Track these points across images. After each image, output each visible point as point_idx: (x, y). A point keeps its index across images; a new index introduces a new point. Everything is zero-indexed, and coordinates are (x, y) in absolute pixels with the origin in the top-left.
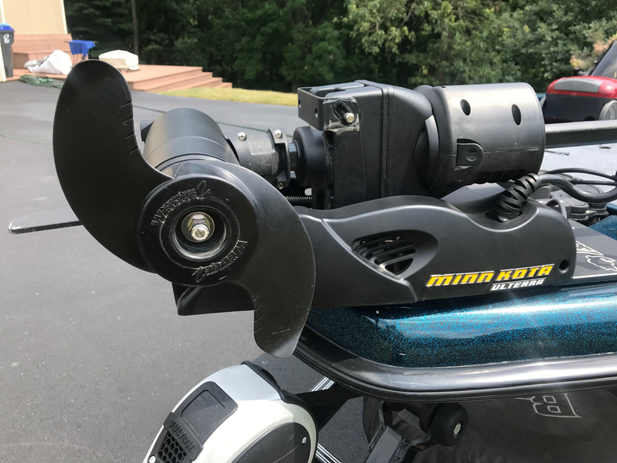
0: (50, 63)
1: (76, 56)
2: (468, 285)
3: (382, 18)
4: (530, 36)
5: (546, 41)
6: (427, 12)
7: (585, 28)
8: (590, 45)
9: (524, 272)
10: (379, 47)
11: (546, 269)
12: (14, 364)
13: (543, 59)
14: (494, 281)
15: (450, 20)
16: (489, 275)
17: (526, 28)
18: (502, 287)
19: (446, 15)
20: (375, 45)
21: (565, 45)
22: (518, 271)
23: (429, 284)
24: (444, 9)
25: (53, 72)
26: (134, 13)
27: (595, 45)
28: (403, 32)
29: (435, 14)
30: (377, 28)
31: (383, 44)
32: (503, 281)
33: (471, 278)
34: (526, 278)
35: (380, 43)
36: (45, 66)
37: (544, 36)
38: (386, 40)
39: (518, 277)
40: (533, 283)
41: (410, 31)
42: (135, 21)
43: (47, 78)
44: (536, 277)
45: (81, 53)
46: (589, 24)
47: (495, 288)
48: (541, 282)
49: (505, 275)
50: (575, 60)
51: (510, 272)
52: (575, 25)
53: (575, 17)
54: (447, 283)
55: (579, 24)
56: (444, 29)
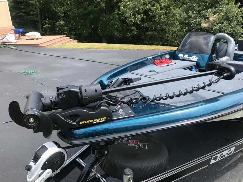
0: (7, 39)
1: (16, 35)
2: (88, 123)
3: (133, 11)
4: (186, 16)
5: (192, 18)
6: (150, 8)
7: (206, 12)
8: (208, 18)
9: (99, 119)
10: (133, 22)
11: (105, 118)
12: (2, 150)
13: (192, 24)
14: (93, 121)
15: (159, 10)
16: (92, 121)
17: (185, 14)
18: (96, 123)
19: (157, 8)
20: (131, 22)
21: (199, 19)
22: (98, 119)
23: (80, 123)
24: (156, 7)
25: (8, 42)
26: (38, 14)
27: (210, 18)
28: (141, 16)
29: (153, 8)
30: (132, 15)
31: (134, 21)
32: (95, 121)
33: (88, 121)
34: (100, 120)
35: (133, 21)
36: (5, 40)
37: (191, 16)
38: (135, 20)
39: (98, 120)
40: (102, 121)
41: (144, 16)
42: (39, 16)
43: (6, 44)
44: (102, 120)
45: (18, 33)
46: (207, 10)
47: (94, 123)
48: (104, 121)
49: (95, 120)
50: (203, 24)
51: (96, 119)
52: (202, 11)
53: (203, 8)
54: (84, 123)
55: (204, 10)
56: (157, 14)
